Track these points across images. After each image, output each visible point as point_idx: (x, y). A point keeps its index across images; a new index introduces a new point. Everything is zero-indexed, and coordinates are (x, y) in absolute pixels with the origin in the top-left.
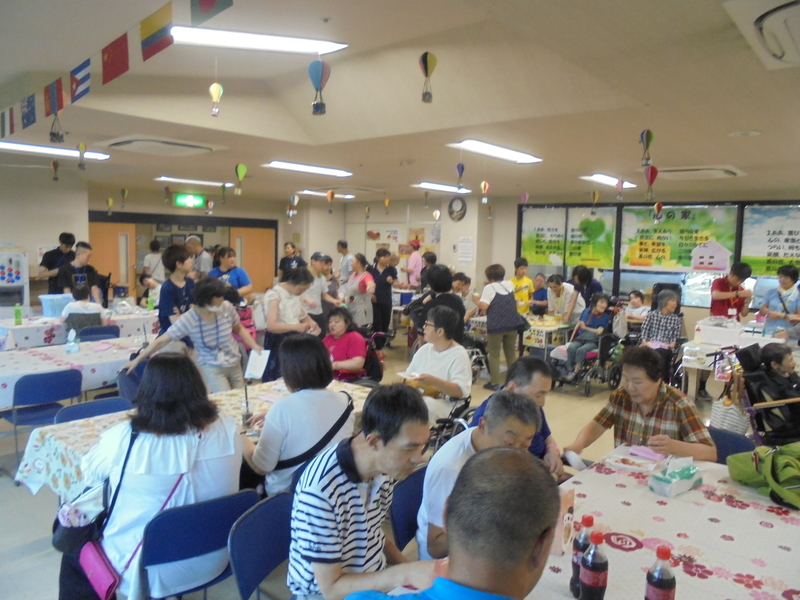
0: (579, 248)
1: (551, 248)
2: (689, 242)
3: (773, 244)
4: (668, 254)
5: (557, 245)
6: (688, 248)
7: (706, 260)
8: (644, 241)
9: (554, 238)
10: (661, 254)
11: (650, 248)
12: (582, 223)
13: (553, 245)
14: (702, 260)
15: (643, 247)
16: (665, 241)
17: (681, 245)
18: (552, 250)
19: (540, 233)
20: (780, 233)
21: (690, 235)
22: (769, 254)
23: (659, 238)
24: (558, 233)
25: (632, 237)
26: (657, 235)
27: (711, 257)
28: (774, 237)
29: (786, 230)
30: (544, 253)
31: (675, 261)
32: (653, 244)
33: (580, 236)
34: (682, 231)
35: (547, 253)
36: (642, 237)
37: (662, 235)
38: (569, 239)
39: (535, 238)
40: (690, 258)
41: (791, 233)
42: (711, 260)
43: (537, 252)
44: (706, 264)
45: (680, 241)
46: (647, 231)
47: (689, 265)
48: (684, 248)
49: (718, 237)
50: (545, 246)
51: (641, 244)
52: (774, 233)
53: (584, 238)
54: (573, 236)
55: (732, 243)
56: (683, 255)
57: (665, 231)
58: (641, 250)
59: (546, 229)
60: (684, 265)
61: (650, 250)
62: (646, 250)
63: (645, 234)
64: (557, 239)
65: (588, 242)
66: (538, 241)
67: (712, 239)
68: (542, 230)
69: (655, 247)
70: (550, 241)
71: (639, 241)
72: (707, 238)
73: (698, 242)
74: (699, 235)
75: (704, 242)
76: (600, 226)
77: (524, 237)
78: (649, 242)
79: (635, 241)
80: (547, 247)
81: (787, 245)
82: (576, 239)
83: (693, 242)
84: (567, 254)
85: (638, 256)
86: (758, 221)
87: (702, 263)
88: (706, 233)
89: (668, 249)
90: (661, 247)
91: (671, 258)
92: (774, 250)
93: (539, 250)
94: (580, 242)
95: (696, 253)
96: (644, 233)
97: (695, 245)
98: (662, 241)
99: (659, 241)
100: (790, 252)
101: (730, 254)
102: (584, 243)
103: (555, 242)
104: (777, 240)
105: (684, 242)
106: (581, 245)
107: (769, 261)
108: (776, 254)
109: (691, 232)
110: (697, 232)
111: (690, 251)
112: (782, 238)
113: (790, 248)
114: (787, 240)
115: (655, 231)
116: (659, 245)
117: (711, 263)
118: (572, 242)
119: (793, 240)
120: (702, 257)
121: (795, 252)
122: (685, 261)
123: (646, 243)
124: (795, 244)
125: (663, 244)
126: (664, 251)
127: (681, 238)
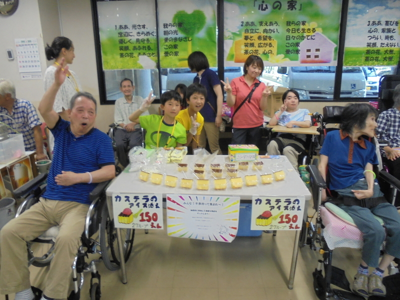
0: (175, 47)
1: (140, 48)
2: (296, 35)
3: (372, 35)
4: (275, 49)
5: (146, 44)
6: (296, 41)
7: (313, 53)
8: (249, 35)
9: (142, 37)
10: (268, 49)
11: (257, 42)
12: (176, 16)
13: (142, 45)
14: (309, 54)
15: (249, 41)
16: (272, 35)
17: (288, 38)
18: (142, 51)
19: (123, 31)
20: (379, 23)
21: (296, 27)
22: (369, 45)
23: (265, 31)
24: (145, 31)
25: (236, 31)
26: (261, 29)
27: (318, 50)
28: (373, 28)
29: (383, 21)
30: (131, 55)
31: (282, 56)
32: (259, 38)
33: (176, 32)
34: (288, 23)
35: (135, 55)
36: (247, 31)
37: (268, 28)
38: (162, 36)
39: (118, 38)
40: (297, 52)
41: (387, 23)
42: (317, 53)
43: (122, 55)
44: (312, 58)
45: (287, 34)
46: (253, 24)
47: (297, 60)
48: (292, 41)
49: (324, 29)
50: (131, 47)
51: (246, 38)
52: (374, 23)
53: (181, 35)
54: (166, 33)
55: (336, 35)
56: (291, 48)
57: (271, 24)
58: (246, 45)
59: (130, 26)
60: (291, 59)
61: (256, 45)
62: (252, 45)
63: (249, 28)
64: (146, 37)
65: (186, 39)
66: (121, 42)
67: (319, 31)
68: (126, 27)
69: (262, 41)
70: (138, 40)
71: (244, 34)
72: (314, 30)
73: (305, 35)
74: (306, 27)
75: (312, 34)
76: (198, 18)
77: (103, 37)
78: (255, 36)
79: (239, 35)
80: (135, 48)
81: (383, 35)
82: (169, 36)
83: (300, 34)
84: (162, 54)
85: (243, 52)
86: (361, 12)
87: (309, 57)
88: (312, 25)
89: (275, 43)
90: (268, 41)
91: (278, 54)
92: (373, 41)
93: (124, 52)
94: (176, 39)
95: (304, 45)
96: (248, 26)
97: (303, 38)
98: (268, 35)
99: (265, 34)
100: (386, 42)
101: (335, 45)
102: (180, 40)
103: (143, 41)
104: (376, 30)
105: (291, 34)
106: (178, 43)
107: (368, 52)
108: (374, 45)
109: (298, 24)
110: (304, 23)
111: (297, 45)
112: (380, 28)
113: (387, 38)
114: (383, 31)
115: (261, 23)
116: (265, 39)
117: (317, 57)
118: (166, 40)
119: (389, 30)
120: (309, 51)
121: (389, 41)
122: (292, 55)
123: (251, 37)
124: (390, 34)
125: (270, 38)
126: (270, 45)
127: (288, 30)
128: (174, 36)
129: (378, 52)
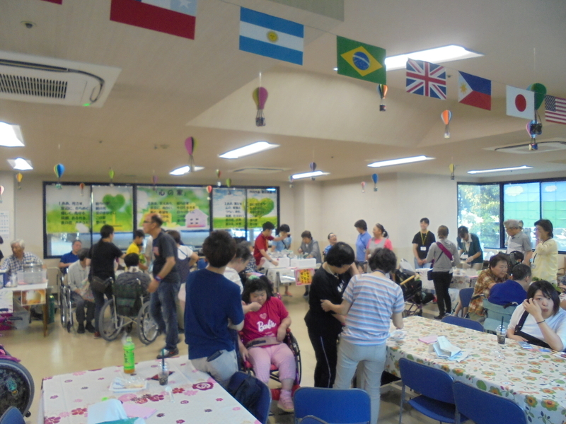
0: (104, 218)
1: (77, 218)
2: (183, 210)
3: (228, 210)
4: (170, 219)
5: (82, 216)
6: (183, 214)
7: (194, 221)
8: (154, 210)
9: (79, 211)
10: (166, 219)
12: (104, 198)
13: (79, 216)
16: (168, 210)
17: (178, 212)
18: (79, 220)
19: (65, 206)
20: (231, 204)
21: (183, 206)
22: (227, 216)
23: (164, 208)
24: (82, 206)
25: (145, 208)
26: (161, 207)
27: (197, 219)
28: (228, 206)
29: (233, 202)
30: (70, 223)
31: (175, 223)
33: (104, 208)
34: (178, 203)
35: (74, 222)
36: (152, 208)
37: (165, 206)
38: (94, 210)
39: (60, 211)
40: (184, 220)
41: (235, 204)
42: (197, 221)
43: (63, 223)
44: (194, 224)
45: (178, 210)
46: (155, 204)
48: (181, 214)
49: (200, 207)
50: (70, 217)
52: (228, 204)
53: (108, 210)
54: (97, 208)
55: (207, 210)
56: (180, 219)
57: (167, 203)
59: (70, 203)
60: (182, 225)
63: (154, 206)
64: (82, 211)
65: (111, 213)
66: (63, 213)
67: (197, 208)
68: (67, 203)
70: (76, 213)
71: (150, 210)
72: (194, 208)
73: (189, 210)
74: (189, 205)
75: (192, 210)
76: (120, 200)
77: (49, 210)
79: (147, 211)
80: (73, 218)
81: (235, 210)
82: (100, 211)
83: (186, 210)
84: (94, 223)
86: (220, 197)
87: (192, 223)
88: (193, 204)
89: (170, 215)
90: (166, 214)
91: (173, 221)
92: (229, 214)
93: (65, 221)
94: (104, 213)
95: (188, 217)
96: (153, 205)
97: (187, 212)
98: (166, 210)
99: (164, 210)
100: (236, 214)
101: (206, 217)
102: (108, 213)
103: (80, 213)
104: (230, 208)
105: (180, 210)
106: (106, 215)
107: (227, 220)
108: (230, 216)
109: (184, 204)
110: (187, 203)
111: (184, 216)
112: (232, 206)
113: (236, 212)
114: (234, 208)
115: (161, 203)
116: (164, 212)
117: (197, 223)
118: (97, 213)
119: (237, 208)
120: (191, 220)
121: (238, 214)
122: (181, 223)
124: (238, 210)
125: (167, 212)
126: (167, 217)
127: (178, 208)
128: (103, 211)
129: (232, 220)
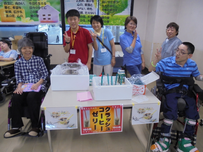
2: (35, 6)
3: (80, 7)
4: (24, 14)
6: (35, 10)
7: (47, 17)
8: (8, 6)
10: (20, 14)
11: (12, 10)
14: (44, 17)
15: (7, 9)
16: (21, 6)
17: (31, 8)
20: (83, 0)
21: (35, 1)
23: (16, 3)
26: (14, 2)
27: (49, 15)
28: (80, 3)
31: (29, 18)
32: (14, 7)
36: (5, 3)
37: (18, 2)
40: (38, 16)
41: (87, 1)
42: (49, 17)
44: (47, 20)
45: (30, 5)
47: (38, 20)
48: (33, 10)
49: (51, 3)
51: (6, 8)
52: (80, 0)
55: (59, 7)
56: (33, 14)
58: (7, 12)
60: (35, 20)
61: (12, 12)
62: (10, 12)
67: (48, 4)
69: (15, 10)
71: (4, 5)
72: (45, 4)
73: (40, 6)
74: (40, 1)
75: (44, 6)
78: (11, 6)
81: (86, 7)
83: (38, 6)
85: (5, 16)
87: (44, 19)
89: (23, 11)
90: (19, 10)
91: (26, 16)
92: (81, 10)
95: (40, 12)
97: (39, 8)
98: (19, 6)
99: (17, 5)
100: (88, 11)
101: (59, 13)
104: (82, 5)
105: (32, 6)
108: (82, 12)
111: (37, 12)
112: (84, 3)
113: (88, 9)
114: (86, 5)
116: (17, 8)
117: (49, 19)
119: (89, 5)
120: (44, 15)
121: (90, 11)
122: (35, 18)
123: (9, 7)
124: (90, 7)
125: (20, 8)
126: (21, 12)
127: (30, 3)
129: (84, 17)
